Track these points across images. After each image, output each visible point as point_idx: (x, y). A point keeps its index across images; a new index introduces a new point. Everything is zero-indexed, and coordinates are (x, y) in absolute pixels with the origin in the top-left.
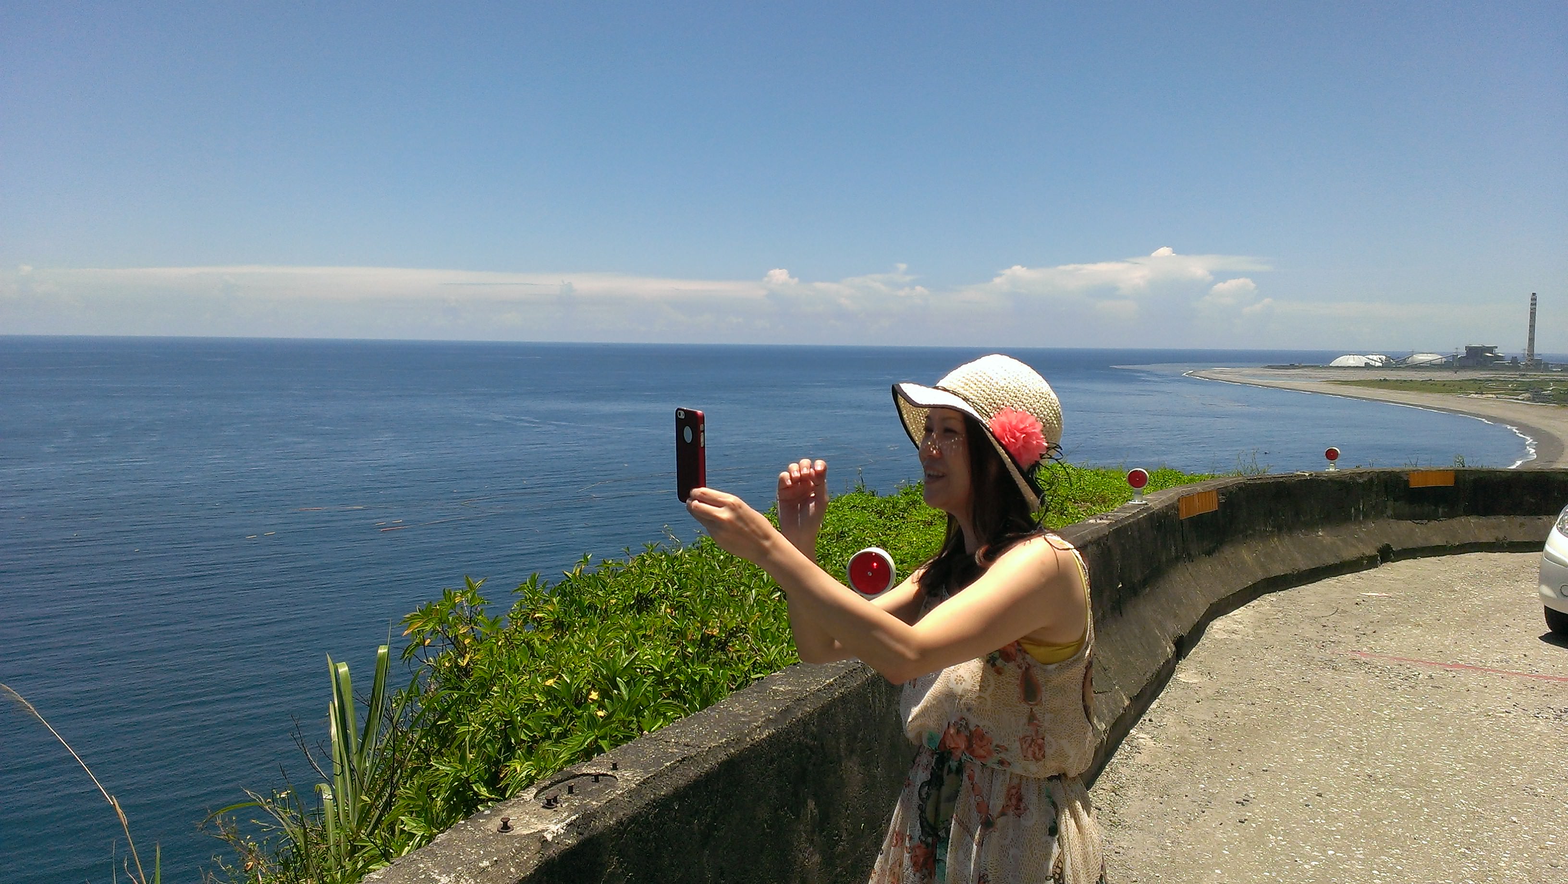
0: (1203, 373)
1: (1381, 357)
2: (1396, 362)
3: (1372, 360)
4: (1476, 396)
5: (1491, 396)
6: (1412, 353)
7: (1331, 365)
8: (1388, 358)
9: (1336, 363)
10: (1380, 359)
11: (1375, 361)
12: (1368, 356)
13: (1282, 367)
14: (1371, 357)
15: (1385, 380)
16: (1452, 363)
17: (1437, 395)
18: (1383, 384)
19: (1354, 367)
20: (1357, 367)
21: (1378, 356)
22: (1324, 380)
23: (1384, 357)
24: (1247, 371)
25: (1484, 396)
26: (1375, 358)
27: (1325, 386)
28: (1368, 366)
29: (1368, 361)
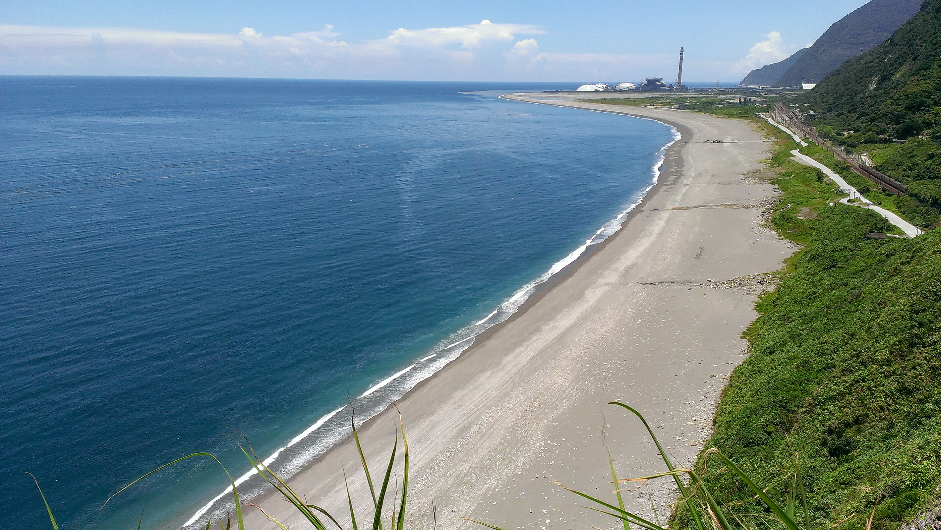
0: (510, 96)
1: (603, 85)
2: (611, 89)
4: (650, 107)
5: (658, 106)
6: (619, 83)
7: (577, 90)
8: (607, 86)
9: (579, 90)
10: (603, 87)
11: (600, 88)
12: (596, 85)
13: (552, 92)
14: (598, 85)
15: (605, 99)
16: (639, 89)
17: (631, 107)
18: (604, 101)
19: (589, 91)
20: (591, 91)
21: (602, 85)
22: (574, 99)
23: (605, 86)
24: (533, 95)
25: (655, 107)
26: (600, 86)
27: (575, 103)
28: (596, 91)
29: (597, 88)
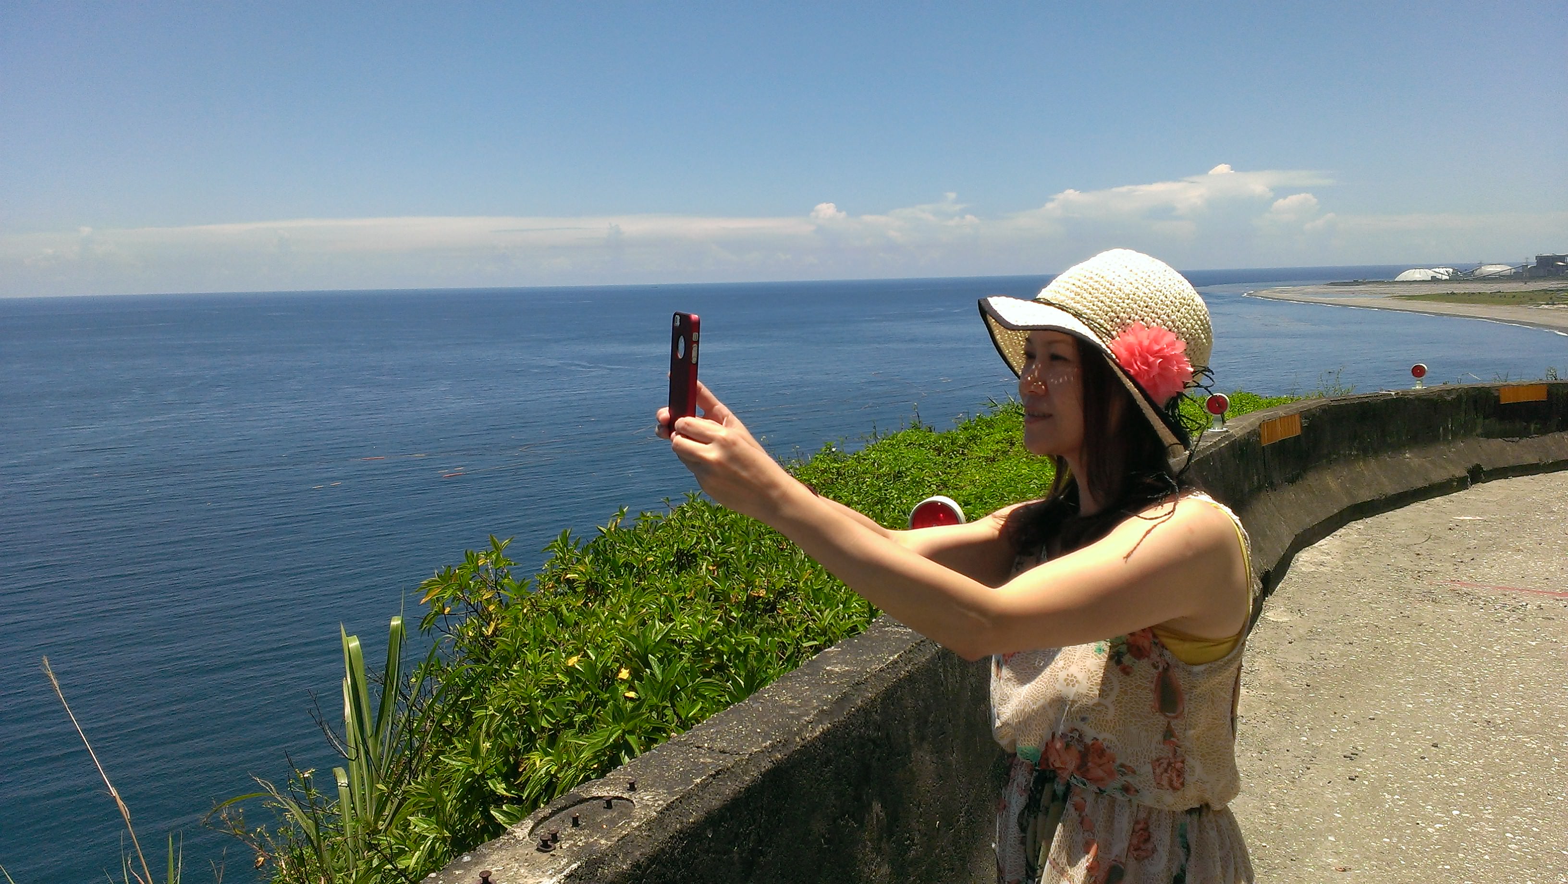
0: (1264, 293)
1: (1447, 269)
2: (1463, 275)
3: (1439, 273)
4: (1546, 307)
5: (1563, 306)
6: (1480, 265)
7: (1396, 280)
8: (1455, 272)
9: (1401, 277)
10: (1447, 272)
11: (1442, 274)
12: (1434, 270)
13: (1345, 284)
14: (1437, 270)
15: (1453, 293)
16: (1522, 274)
17: (1508, 307)
18: (1451, 297)
19: (1420, 281)
20: (1423, 281)
21: (1445, 269)
22: (1389, 295)
23: (1451, 270)
24: (1310, 289)
25: (1555, 306)
26: (1442, 270)
27: (1392, 301)
28: (1434, 280)
29: (1435, 275)
